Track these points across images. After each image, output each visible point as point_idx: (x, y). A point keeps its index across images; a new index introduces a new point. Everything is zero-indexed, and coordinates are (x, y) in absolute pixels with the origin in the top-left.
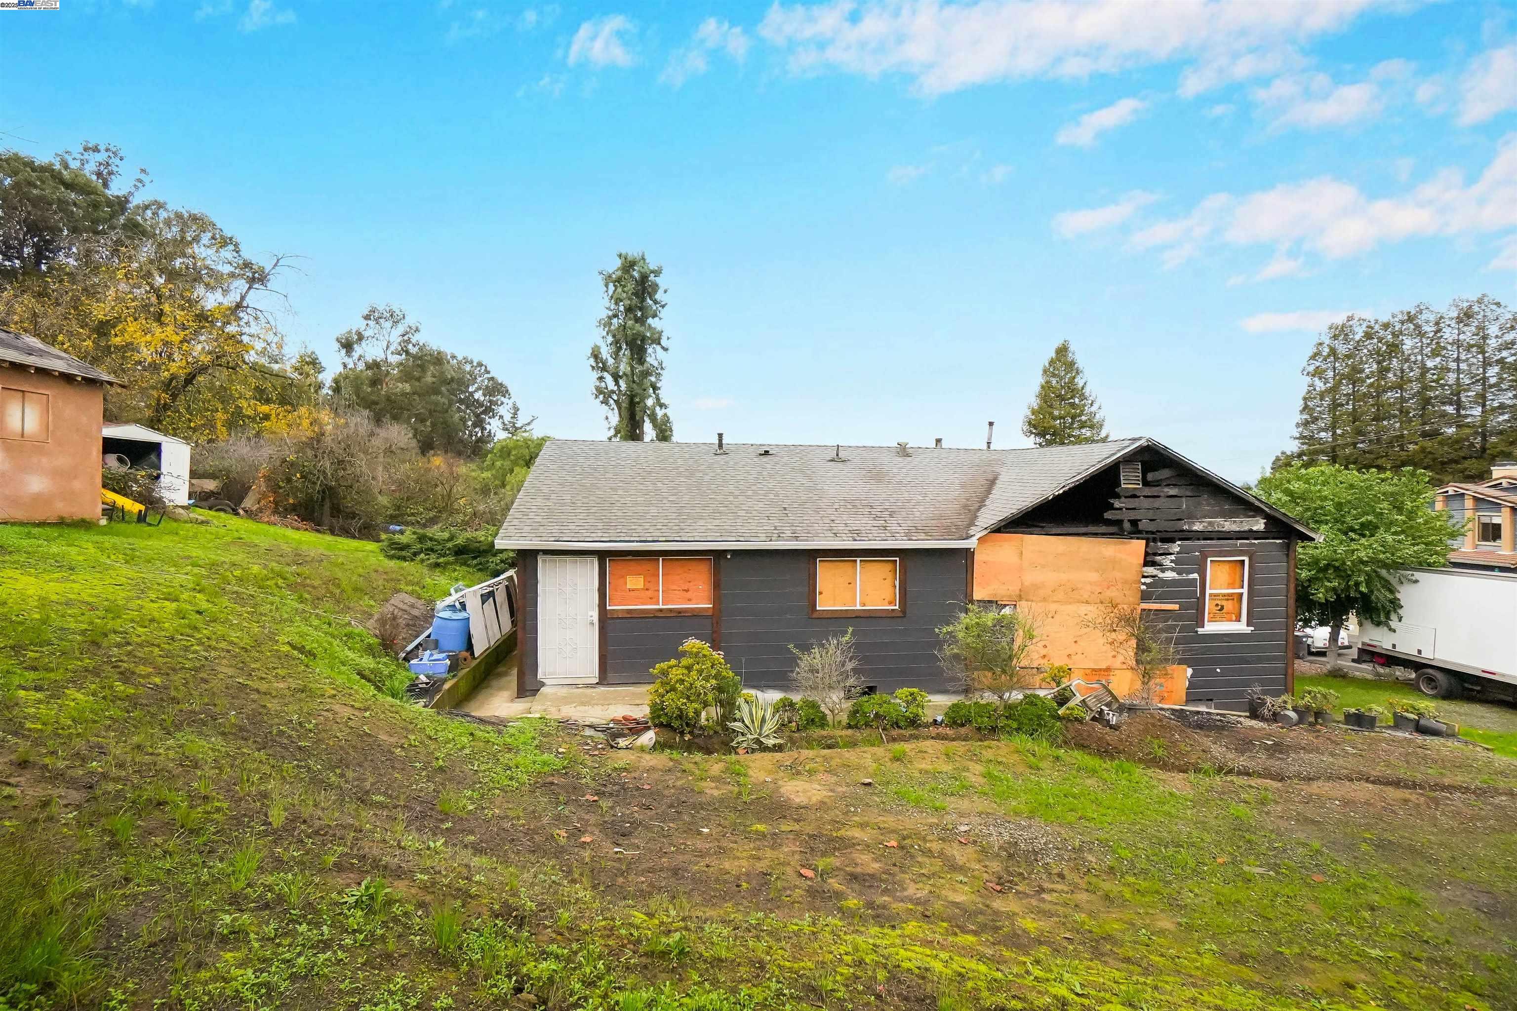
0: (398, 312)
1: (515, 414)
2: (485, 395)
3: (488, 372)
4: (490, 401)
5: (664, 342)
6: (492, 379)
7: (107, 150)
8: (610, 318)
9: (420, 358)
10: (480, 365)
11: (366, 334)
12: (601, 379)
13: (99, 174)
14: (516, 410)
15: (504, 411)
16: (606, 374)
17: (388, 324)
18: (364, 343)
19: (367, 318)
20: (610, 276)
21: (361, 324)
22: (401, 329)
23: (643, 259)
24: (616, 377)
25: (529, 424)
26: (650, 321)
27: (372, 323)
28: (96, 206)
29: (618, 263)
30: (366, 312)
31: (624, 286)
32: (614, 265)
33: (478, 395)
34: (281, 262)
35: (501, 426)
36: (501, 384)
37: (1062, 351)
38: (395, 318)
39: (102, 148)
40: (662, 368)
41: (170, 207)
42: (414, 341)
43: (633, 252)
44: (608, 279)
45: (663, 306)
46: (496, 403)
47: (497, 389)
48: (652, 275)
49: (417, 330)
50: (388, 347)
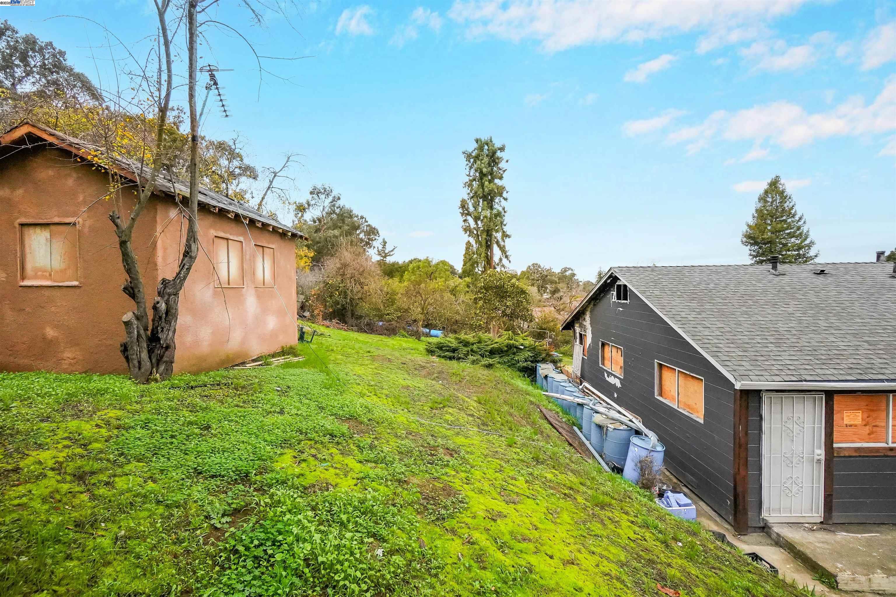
0: (328, 189)
1: (385, 245)
2: (365, 235)
3: (367, 222)
4: (369, 239)
5: (505, 195)
6: (369, 225)
7: (178, 109)
8: (471, 181)
9: (342, 215)
10: (362, 217)
11: (313, 202)
12: (465, 221)
13: (175, 124)
14: (385, 243)
15: (377, 244)
16: (469, 218)
17: (322, 197)
18: (311, 208)
19: (311, 193)
20: (470, 154)
21: (309, 197)
22: (330, 199)
23: (491, 141)
24: (476, 219)
25: (392, 251)
26: (497, 181)
27: (315, 196)
28: (174, 140)
29: (476, 145)
30: (311, 190)
31: (482, 160)
32: (472, 147)
33: (362, 236)
34: (291, 158)
35: (377, 253)
36: (374, 229)
37: (774, 184)
38: (327, 193)
39: (175, 108)
40: (505, 212)
41: (207, 139)
42: (337, 205)
43: (484, 137)
44: (469, 156)
45: (504, 171)
46: (372, 240)
47: (372, 231)
48: (499, 151)
49: (339, 199)
50: (323, 210)
